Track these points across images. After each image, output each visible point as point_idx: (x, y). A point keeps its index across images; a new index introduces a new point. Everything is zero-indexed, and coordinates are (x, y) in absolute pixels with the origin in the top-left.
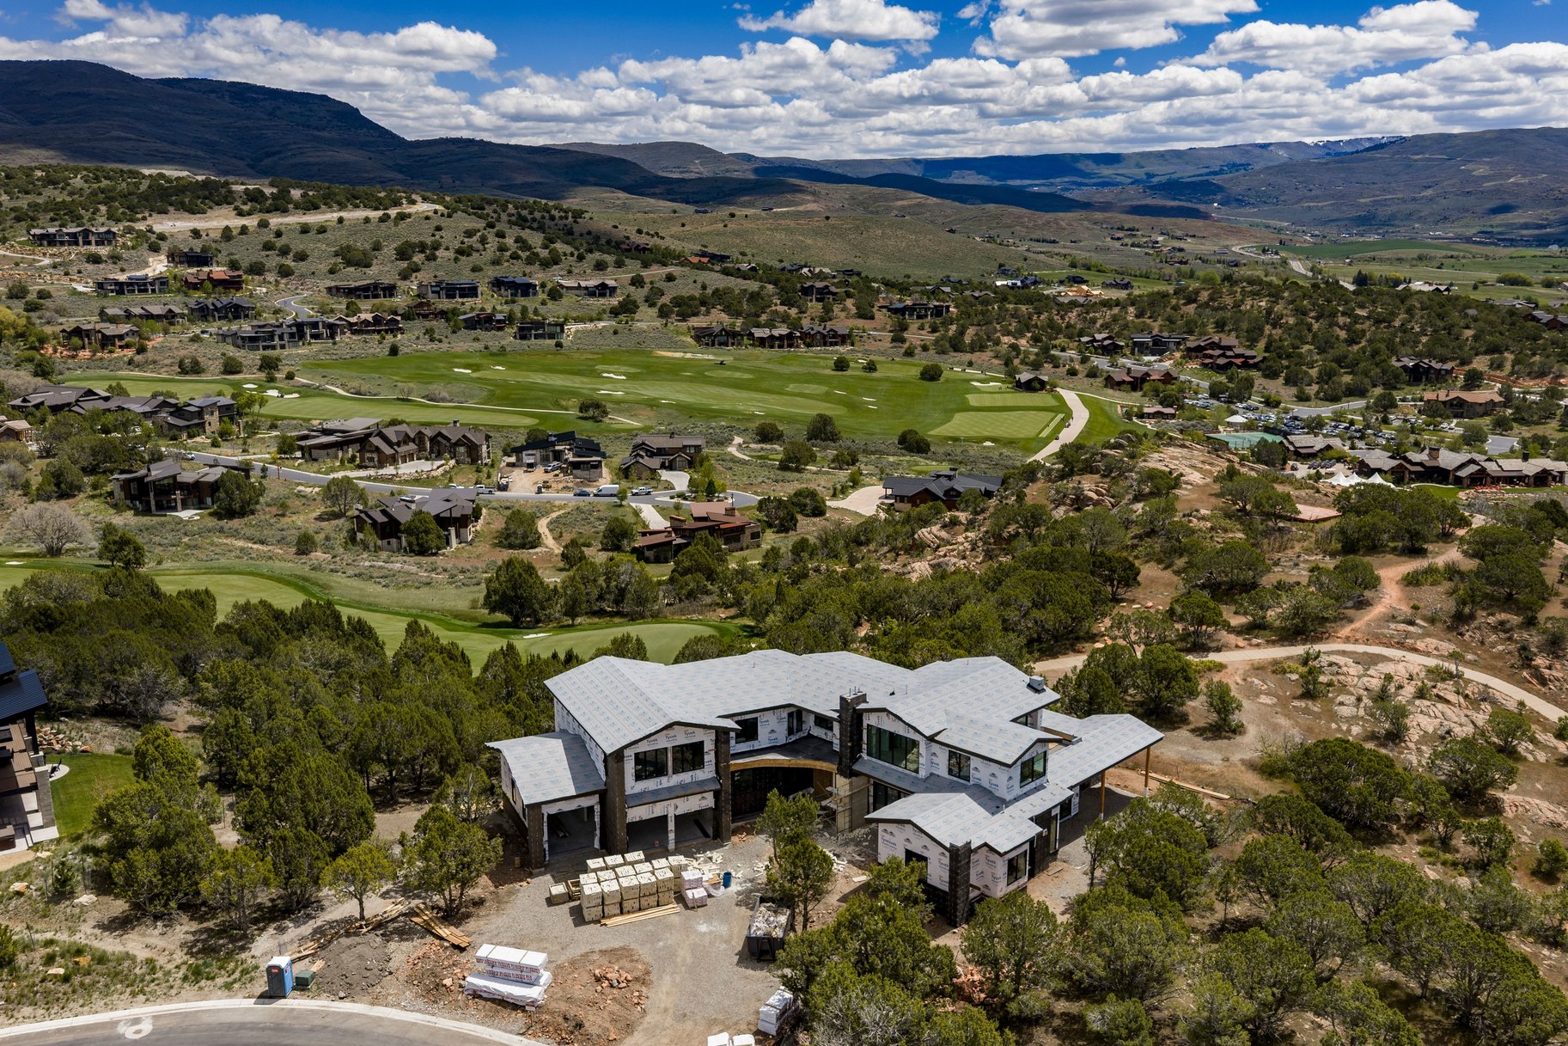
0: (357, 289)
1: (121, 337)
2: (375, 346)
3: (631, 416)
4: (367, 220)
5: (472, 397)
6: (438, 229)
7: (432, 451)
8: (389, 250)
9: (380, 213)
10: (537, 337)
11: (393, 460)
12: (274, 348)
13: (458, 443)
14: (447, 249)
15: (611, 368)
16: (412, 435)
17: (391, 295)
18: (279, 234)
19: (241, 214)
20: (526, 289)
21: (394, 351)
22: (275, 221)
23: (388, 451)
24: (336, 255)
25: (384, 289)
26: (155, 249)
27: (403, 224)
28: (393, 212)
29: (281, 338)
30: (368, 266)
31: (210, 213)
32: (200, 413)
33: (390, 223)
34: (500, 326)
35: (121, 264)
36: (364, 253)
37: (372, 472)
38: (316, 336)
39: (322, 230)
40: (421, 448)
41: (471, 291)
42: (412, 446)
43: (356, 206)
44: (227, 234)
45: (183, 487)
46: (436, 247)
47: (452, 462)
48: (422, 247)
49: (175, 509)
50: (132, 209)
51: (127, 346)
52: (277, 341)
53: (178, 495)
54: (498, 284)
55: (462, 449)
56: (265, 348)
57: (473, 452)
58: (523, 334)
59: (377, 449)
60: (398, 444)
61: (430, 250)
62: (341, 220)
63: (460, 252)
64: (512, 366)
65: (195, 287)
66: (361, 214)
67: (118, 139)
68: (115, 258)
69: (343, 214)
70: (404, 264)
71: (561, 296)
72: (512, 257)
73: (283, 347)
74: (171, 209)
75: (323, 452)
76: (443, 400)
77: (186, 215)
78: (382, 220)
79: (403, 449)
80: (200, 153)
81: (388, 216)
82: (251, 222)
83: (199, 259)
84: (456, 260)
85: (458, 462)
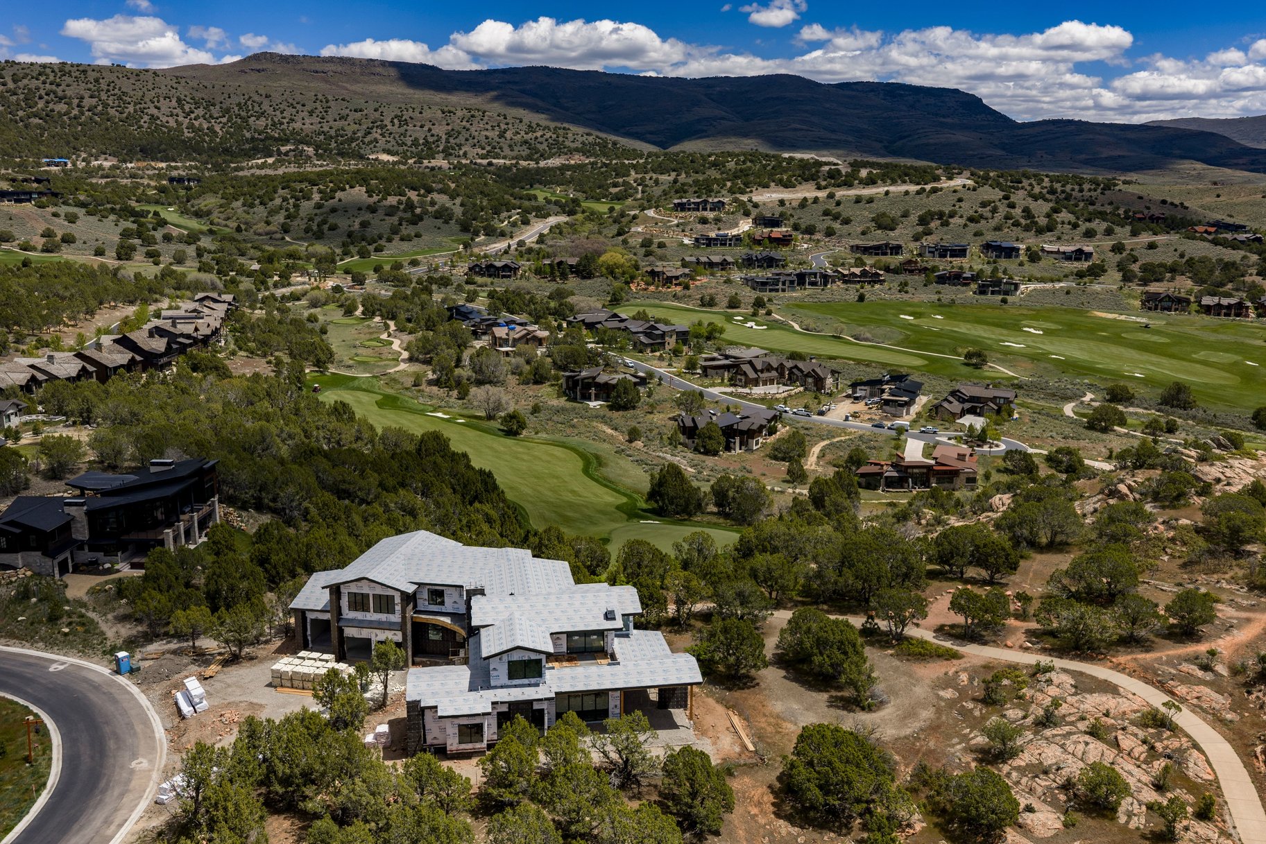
0: (871, 248)
1: (677, 278)
2: (852, 294)
3: (1010, 367)
4: (907, 193)
5: (890, 339)
6: (960, 200)
7: (790, 378)
8: (914, 218)
9: (919, 187)
10: (993, 293)
11: (756, 383)
12: (777, 290)
13: (808, 375)
14: (961, 217)
15: (1034, 323)
16: (775, 366)
17: (897, 254)
18: (838, 203)
19: (819, 188)
20: (1010, 252)
21: (861, 298)
22: (840, 193)
23: (752, 375)
24: (873, 220)
25: (891, 249)
26: (747, 214)
27: (933, 196)
28: (928, 187)
29: (784, 284)
30: (892, 229)
31: (799, 188)
32: (663, 335)
33: (924, 195)
34: (966, 282)
35: (720, 225)
36: (893, 220)
37: (740, 390)
38: (813, 284)
39: (870, 200)
40: (782, 375)
41: (961, 253)
42: (774, 374)
43: (904, 182)
44: (804, 203)
45: (598, 385)
46: (952, 215)
47: (801, 389)
48: (941, 215)
49: (590, 399)
50: (747, 185)
51: (679, 284)
52: (780, 286)
53: (593, 391)
54: (987, 247)
55: (810, 380)
56: (771, 290)
57: (819, 382)
58: (982, 291)
59: (745, 374)
60: (762, 371)
61: (944, 218)
62: (887, 193)
63: (971, 219)
64: (948, 316)
65: (758, 242)
66: (903, 188)
67: (795, 130)
68: (717, 220)
69: (892, 189)
70: (920, 229)
71: (1040, 259)
72: (1013, 225)
73: (784, 290)
74: (772, 184)
75: (713, 372)
76: (866, 340)
77: (782, 189)
78: (918, 193)
79: (766, 375)
80: (850, 139)
81: (923, 190)
82: (822, 194)
83: (773, 223)
84: (965, 225)
85: (806, 389)
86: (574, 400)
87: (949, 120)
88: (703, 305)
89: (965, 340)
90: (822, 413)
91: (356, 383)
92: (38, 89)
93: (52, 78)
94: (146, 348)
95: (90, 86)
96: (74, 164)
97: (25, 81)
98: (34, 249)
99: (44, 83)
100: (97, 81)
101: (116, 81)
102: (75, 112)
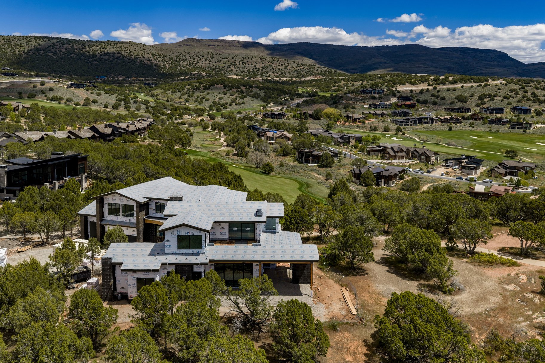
0: (455, 109)
1: (359, 119)
2: (446, 127)
3: (530, 159)
4: (472, 86)
5: (465, 145)
6: (499, 89)
7: (412, 156)
8: (476, 97)
9: (478, 84)
10: (518, 128)
11: (394, 158)
12: (408, 125)
13: (422, 155)
14: (500, 96)
15: (540, 141)
16: (405, 150)
17: (468, 112)
18: (439, 91)
19: (429, 85)
20: (526, 111)
21: (450, 129)
22: (439, 87)
23: (392, 153)
24: (456, 98)
25: (465, 109)
26: (394, 95)
27: (486, 88)
28: (483, 84)
29: (411, 122)
30: (466, 102)
31: (419, 85)
32: (349, 138)
33: (481, 87)
34: (504, 123)
35: (381, 100)
36: (466, 98)
37: (386, 161)
38: (425, 123)
39: (454, 90)
40: (408, 155)
41: (501, 111)
42: (404, 154)
43: (471, 82)
44: (422, 91)
45: (313, 156)
46: (495, 96)
47: (418, 161)
48: (490, 96)
49: (309, 163)
50: (394, 84)
51: (360, 122)
52: (410, 123)
53: (311, 159)
54: (514, 109)
55: (423, 157)
56: (405, 125)
57: (428, 158)
58: (513, 127)
59: (389, 153)
60: (398, 152)
61: (492, 97)
62: (462, 87)
63: (505, 98)
64: (495, 137)
65: (400, 107)
66: (471, 84)
67: (418, 67)
68: (380, 98)
69: (465, 85)
70: (480, 102)
71: (542, 114)
72: (527, 100)
73: (411, 125)
74: (407, 84)
75: (373, 153)
76: (453, 145)
77: (411, 85)
78: (478, 86)
79: (399, 154)
80: (445, 71)
81: (481, 85)
82: (431, 88)
83: (407, 99)
84: (502, 100)
85: (421, 162)
86: (302, 163)
87: (492, 63)
88: (371, 130)
89: (504, 146)
90: (429, 172)
91: (199, 153)
92: (98, 50)
93: (104, 46)
94: (102, 132)
95: (118, 49)
96: (108, 79)
97: (93, 48)
98: (80, 105)
99: (100, 48)
100: (121, 47)
101: (129, 47)
102: (111, 59)
